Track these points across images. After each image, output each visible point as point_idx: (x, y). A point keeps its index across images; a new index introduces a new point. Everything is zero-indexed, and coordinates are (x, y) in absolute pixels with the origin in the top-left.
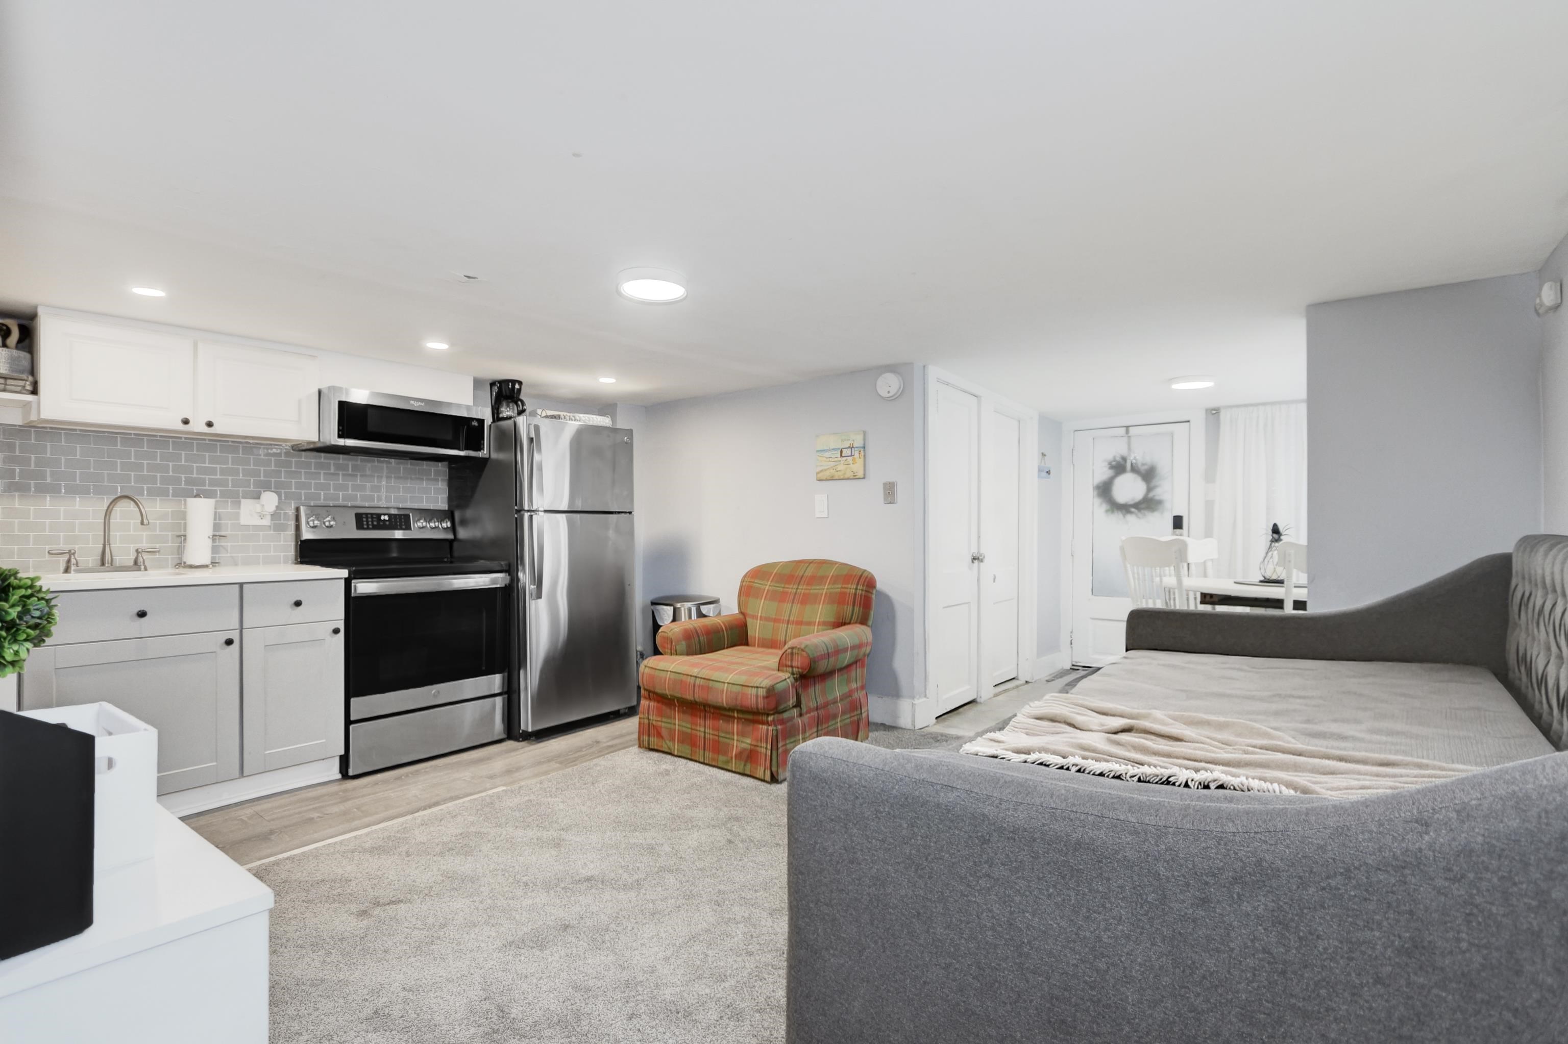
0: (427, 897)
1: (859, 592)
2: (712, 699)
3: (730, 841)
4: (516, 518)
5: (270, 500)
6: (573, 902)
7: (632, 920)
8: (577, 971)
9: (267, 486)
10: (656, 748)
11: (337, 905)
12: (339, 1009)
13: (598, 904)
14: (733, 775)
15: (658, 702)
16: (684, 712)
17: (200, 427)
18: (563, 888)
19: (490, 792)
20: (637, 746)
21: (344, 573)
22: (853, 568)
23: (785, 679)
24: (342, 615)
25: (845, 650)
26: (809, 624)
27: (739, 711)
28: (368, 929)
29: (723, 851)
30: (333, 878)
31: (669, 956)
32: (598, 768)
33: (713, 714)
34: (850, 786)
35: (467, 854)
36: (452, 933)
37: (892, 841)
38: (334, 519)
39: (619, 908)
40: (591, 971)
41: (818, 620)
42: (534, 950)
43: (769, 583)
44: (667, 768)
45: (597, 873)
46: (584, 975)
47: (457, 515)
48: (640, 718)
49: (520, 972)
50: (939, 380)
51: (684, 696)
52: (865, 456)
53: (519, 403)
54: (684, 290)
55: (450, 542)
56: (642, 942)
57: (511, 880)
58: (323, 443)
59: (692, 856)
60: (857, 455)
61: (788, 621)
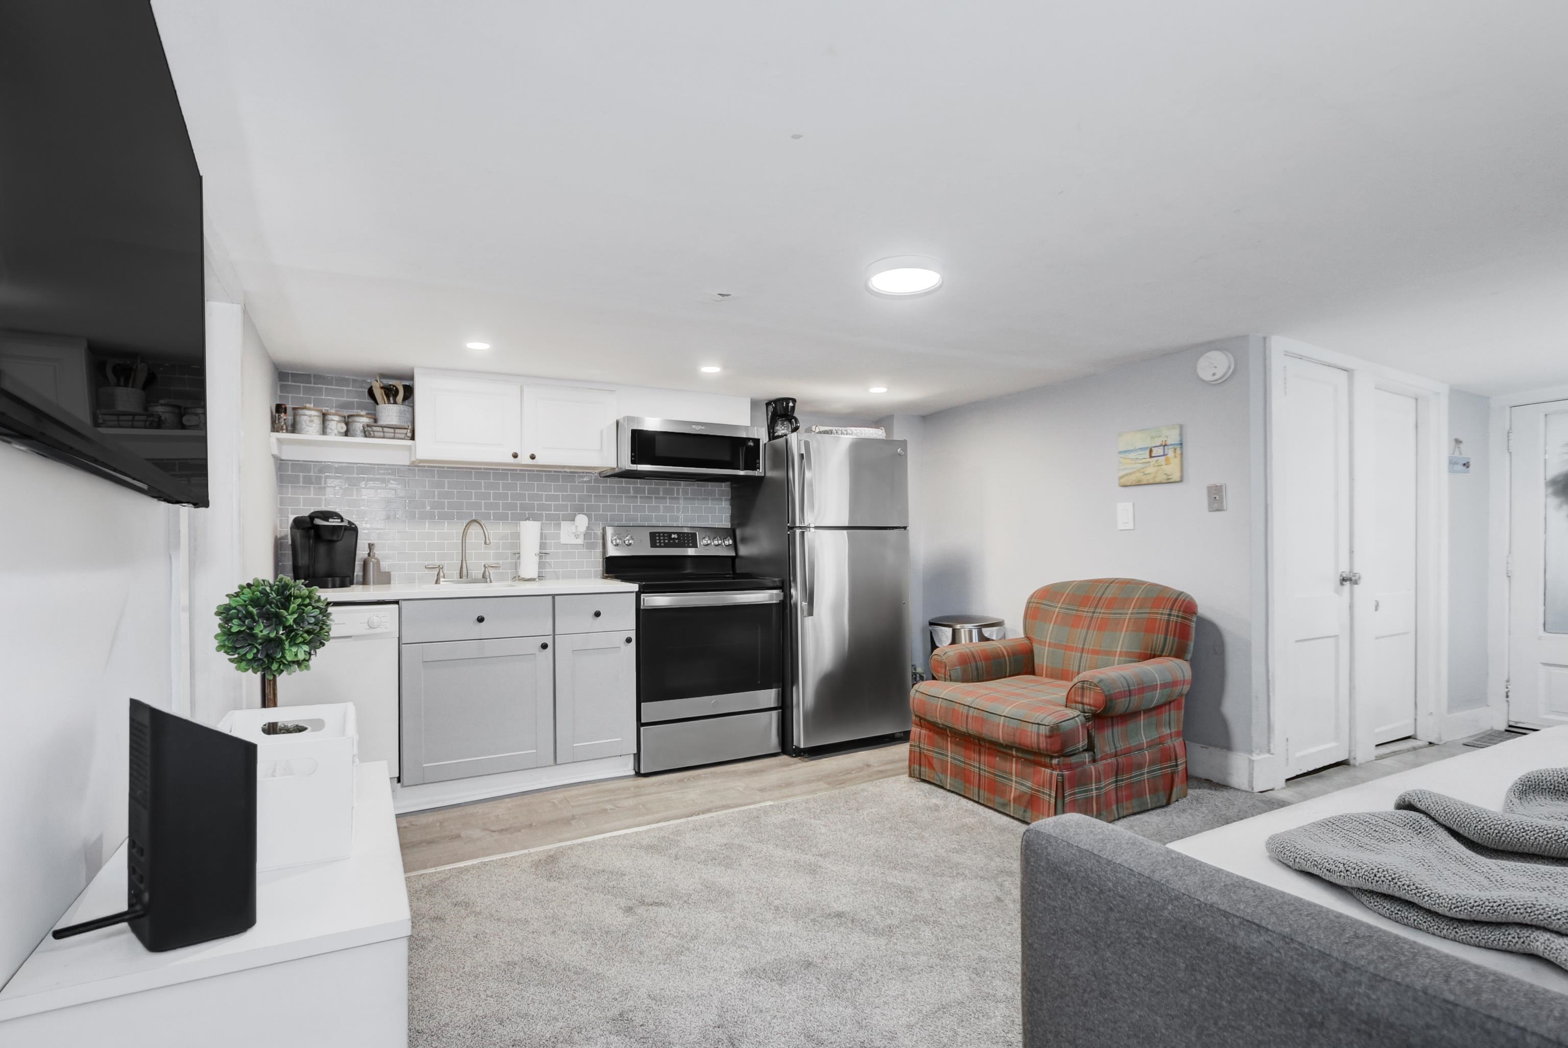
0: (685, 904)
1: (1173, 619)
2: (986, 732)
3: (999, 899)
4: (789, 535)
5: (582, 521)
6: (820, 938)
7: (878, 971)
8: (812, 1018)
9: (580, 510)
10: (927, 779)
11: (609, 897)
12: (592, 1003)
13: (845, 945)
14: (1012, 820)
15: (930, 730)
16: (957, 744)
17: (525, 459)
18: (812, 920)
19: (758, 806)
20: (907, 775)
21: (635, 587)
22: (1165, 589)
23: (1072, 717)
24: (633, 626)
25: (1154, 688)
26: (1109, 653)
27: (1018, 749)
28: (630, 926)
29: (990, 910)
30: (612, 870)
31: (912, 1023)
32: (865, 794)
33: (989, 749)
34: (1101, 892)
35: (728, 866)
36: (701, 947)
37: (1163, 983)
38: (632, 539)
39: (866, 954)
40: (827, 1021)
41: (1119, 650)
42: (773, 983)
43: (1059, 605)
44: (937, 802)
45: (848, 910)
46: (818, 1024)
47: (738, 532)
48: (911, 746)
49: (756, 1005)
50: (1287, 354)
51: (956, 727)
52: (1182, 454)
53: (793, 420)
54: (939, 276)
55: (733, 559)
56: (885, 1000)
57: (763, 901)
58: (621, 468)
59: (953, 909)
60: (1171, 453)
61: (1083, 649)
